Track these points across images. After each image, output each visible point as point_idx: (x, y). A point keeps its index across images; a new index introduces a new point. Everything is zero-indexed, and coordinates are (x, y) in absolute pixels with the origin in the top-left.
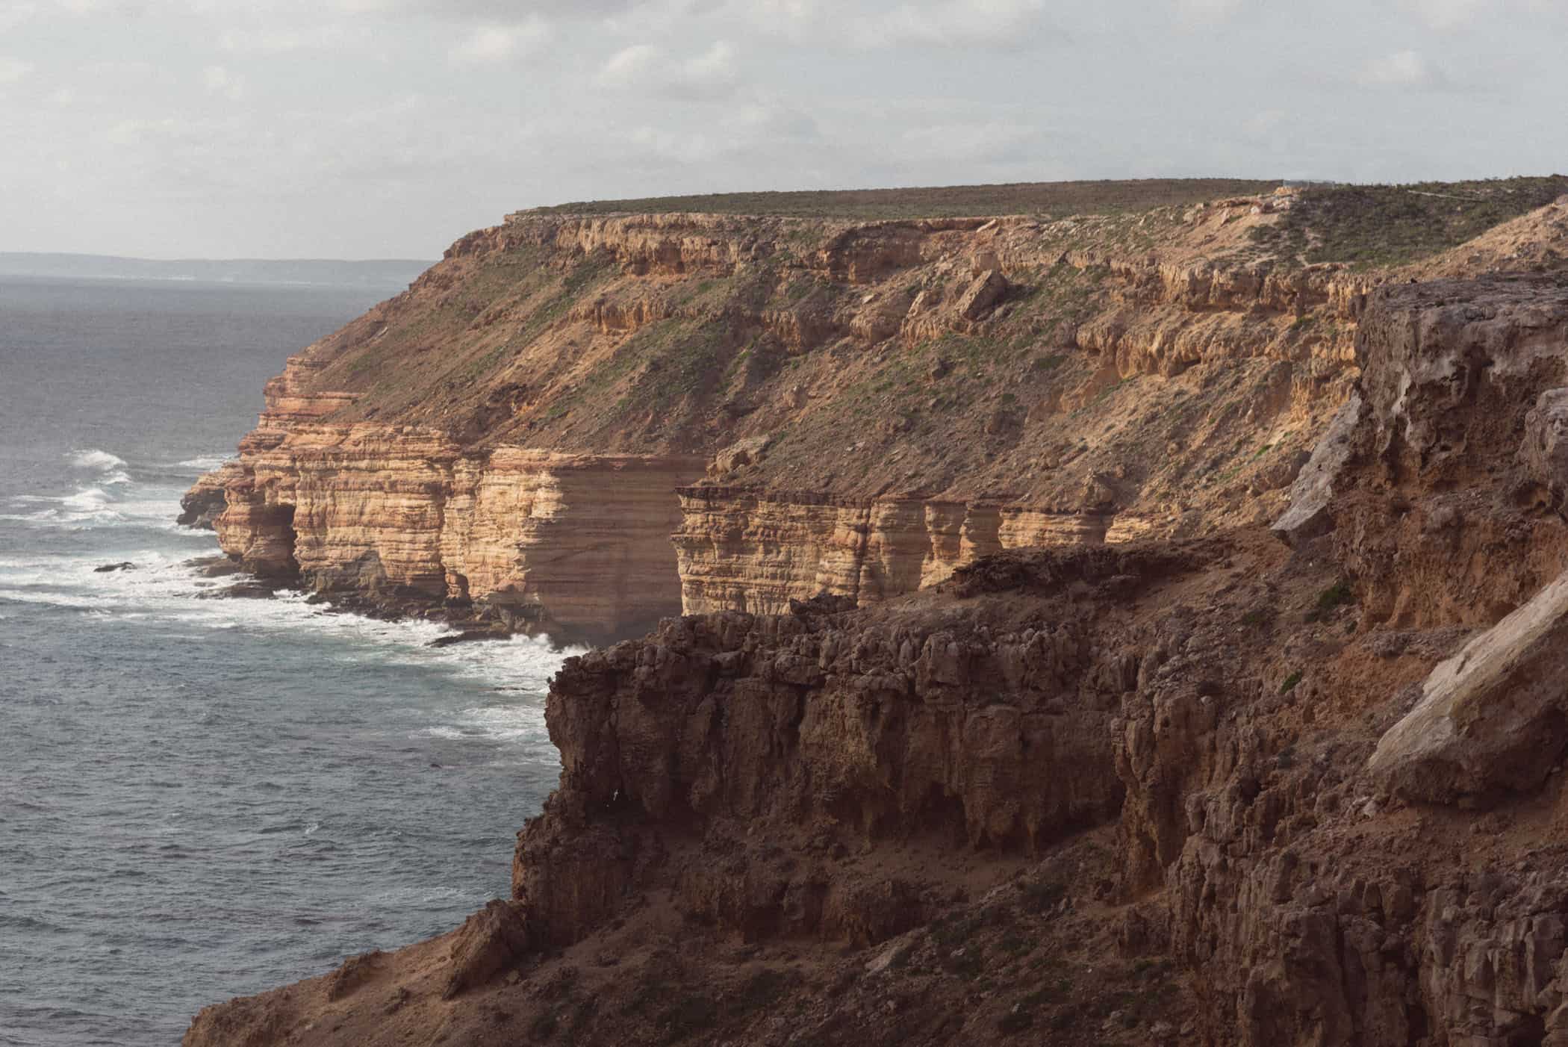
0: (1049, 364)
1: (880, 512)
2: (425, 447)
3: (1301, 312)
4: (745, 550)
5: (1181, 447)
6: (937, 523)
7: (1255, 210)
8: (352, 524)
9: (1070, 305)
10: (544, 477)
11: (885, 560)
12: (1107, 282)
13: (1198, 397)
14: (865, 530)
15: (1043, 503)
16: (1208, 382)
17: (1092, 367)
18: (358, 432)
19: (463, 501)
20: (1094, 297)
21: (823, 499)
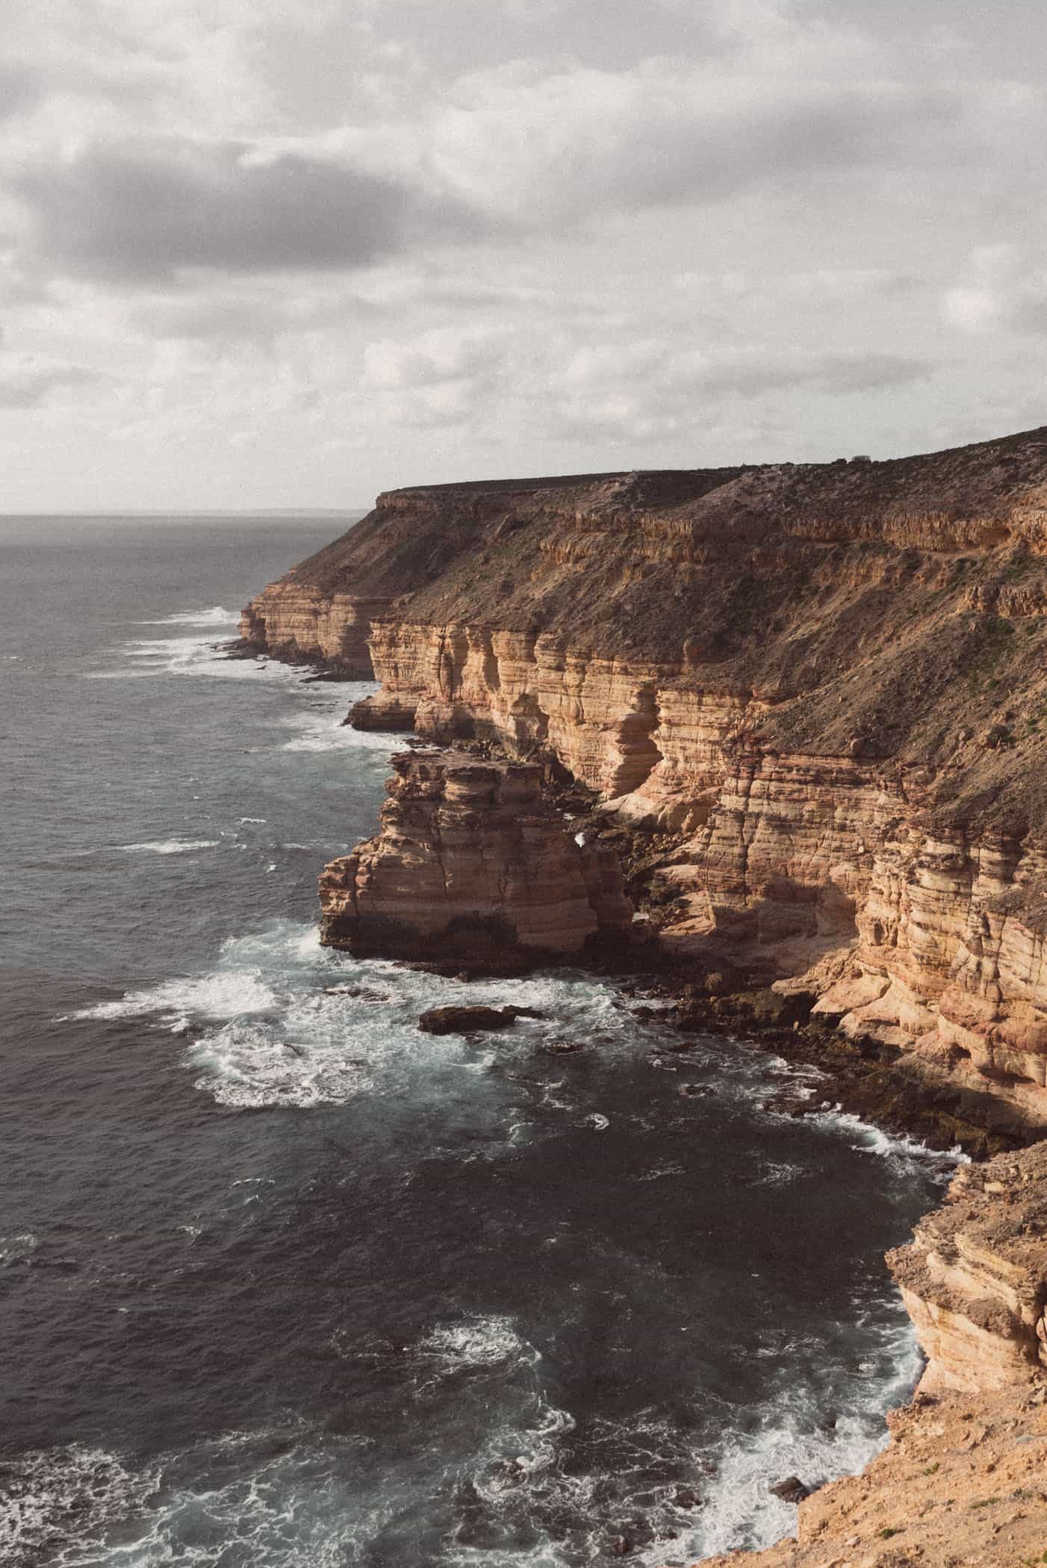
0: (527, 558)
1: (450, 629)
2: (310, 594)
3: (630, 532)
4: (397, 646)
5: (573, 598)
6: (471, 635)
7: (617, 484)
8: (286, 627)
9: (539, 531)
10: (350, 608)
11: (452, 651)
12: (556, 519)
13: (583, 574)
14: (443, 638)
15: (510, 626)
16: (588, 567)
17: (546, 560)
18: (288, 588)
19: (324, 617)
20: (550, 526)
21: (428, 623)
